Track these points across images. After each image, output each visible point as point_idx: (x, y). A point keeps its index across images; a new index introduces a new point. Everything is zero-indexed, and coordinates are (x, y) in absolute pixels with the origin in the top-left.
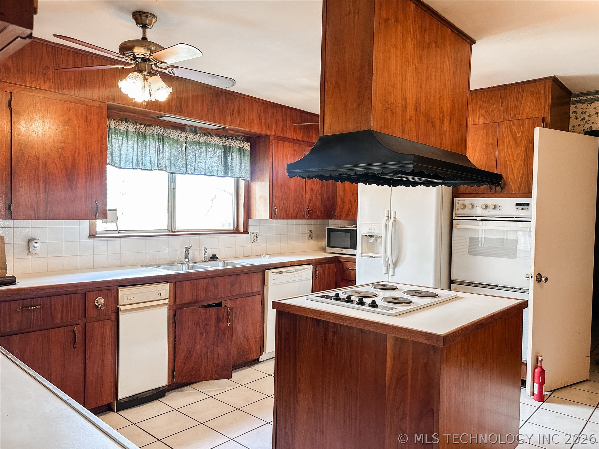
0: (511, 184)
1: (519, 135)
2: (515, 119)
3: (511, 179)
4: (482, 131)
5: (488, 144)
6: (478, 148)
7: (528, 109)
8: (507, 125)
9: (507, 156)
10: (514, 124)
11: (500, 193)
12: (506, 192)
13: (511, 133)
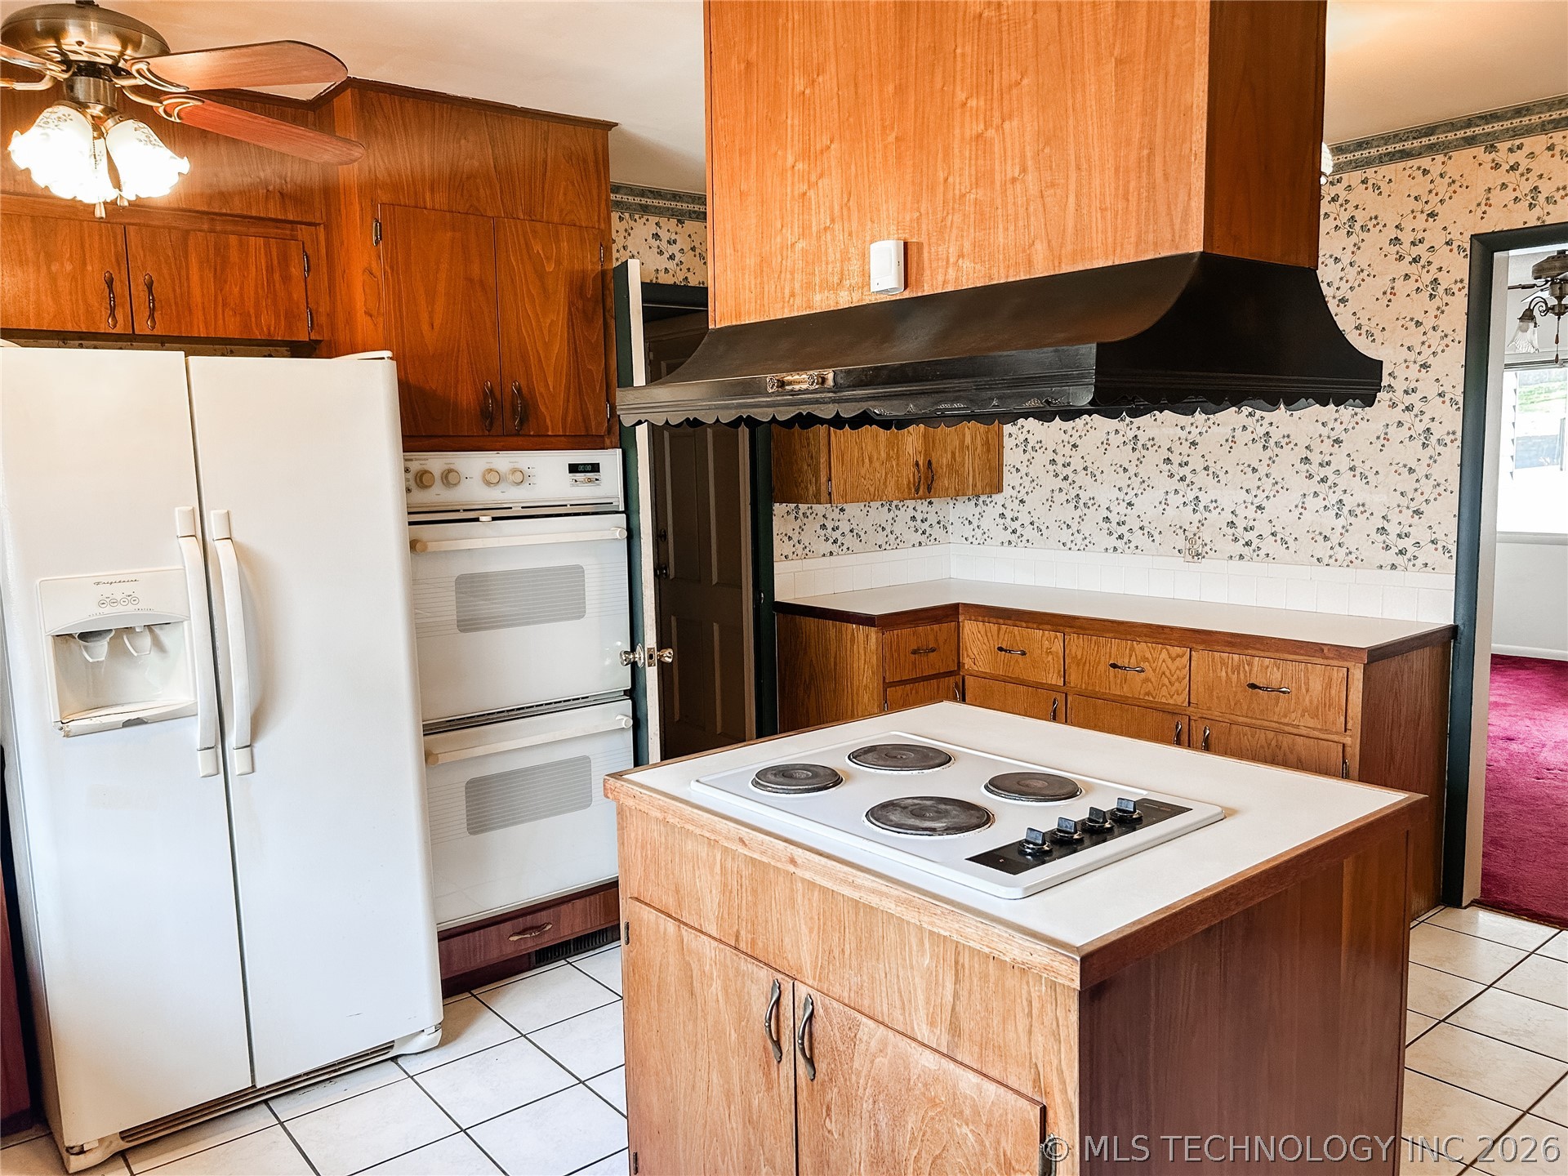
0: (543, 409)
1: (550, 268)
2: (534, 218)
3: (541, 394)
4: (449, 234)
5: (470, 280)
6: (441, 287)
7: (561, 197)
8: (517, 231)
9: (526, 328)
10: (534, 232)
11: (517, 435)
12: (532, 433)
13: (530, 257)
